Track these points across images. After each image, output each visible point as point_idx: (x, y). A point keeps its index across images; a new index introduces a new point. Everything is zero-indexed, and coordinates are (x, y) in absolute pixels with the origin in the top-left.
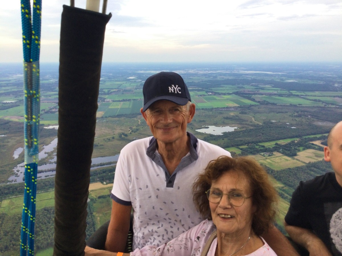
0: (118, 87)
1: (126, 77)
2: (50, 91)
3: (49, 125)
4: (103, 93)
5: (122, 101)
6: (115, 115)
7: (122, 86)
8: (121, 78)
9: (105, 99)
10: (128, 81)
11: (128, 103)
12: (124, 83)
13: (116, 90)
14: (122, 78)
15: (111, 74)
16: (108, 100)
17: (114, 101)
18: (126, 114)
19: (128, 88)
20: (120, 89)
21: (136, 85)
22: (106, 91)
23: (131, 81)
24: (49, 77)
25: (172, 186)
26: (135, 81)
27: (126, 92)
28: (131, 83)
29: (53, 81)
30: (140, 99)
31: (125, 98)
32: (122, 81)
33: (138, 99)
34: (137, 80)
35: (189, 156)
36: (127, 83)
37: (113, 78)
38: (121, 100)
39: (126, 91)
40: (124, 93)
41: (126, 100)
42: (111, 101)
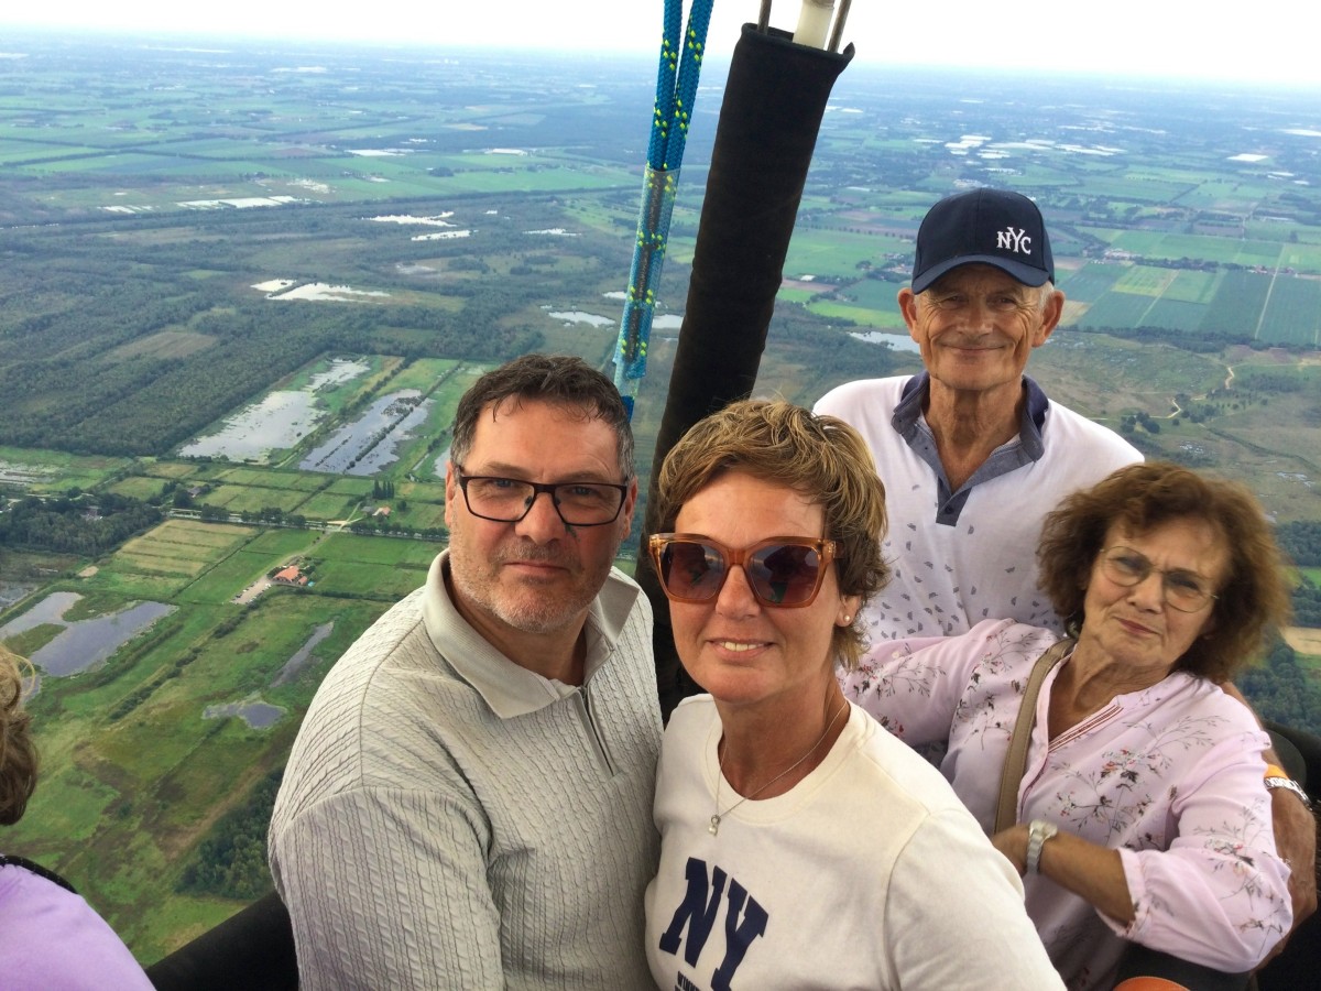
0: (1178, 197)
1: (1223, 151)
2: (906, 187)
3: (869, 328)
4: (1104, 216)
5: (1178, 268)
6: (1128, 329)
7: (1194, 193)
8: (1200, 154)
9: (1108, 245)
10: (1228, 172)
11: (1200, 277)
12: (1206, 181)
13: (1165, 211)
14: (1205, 155)
15: (1162, 132)
16: (1115, 255)
17: (1140, 261)
18: (1177, 333)
19: (1222, 207)
20: (1181, 210)
21: (1261, 196)
22: (1120, 208)
23: (1242, 176)
24: (914, 124)
25: (953, 523)
26: (1259, 177)
27: (1206, 224)
28: (1240, 184)
29: (924, 143)
30: (1264, 268)
31: (1192, 255)
32: (1202, 169)
33: (1251, 268)
34: (1276, 170)
35: (1016, 446)
36: (1219, 181)
37: (1163, 149)
38: (1173, 262)
39: (1207, 220)
40: (1197, 227)
41: (1197, 262)
42: (1131, 259)
